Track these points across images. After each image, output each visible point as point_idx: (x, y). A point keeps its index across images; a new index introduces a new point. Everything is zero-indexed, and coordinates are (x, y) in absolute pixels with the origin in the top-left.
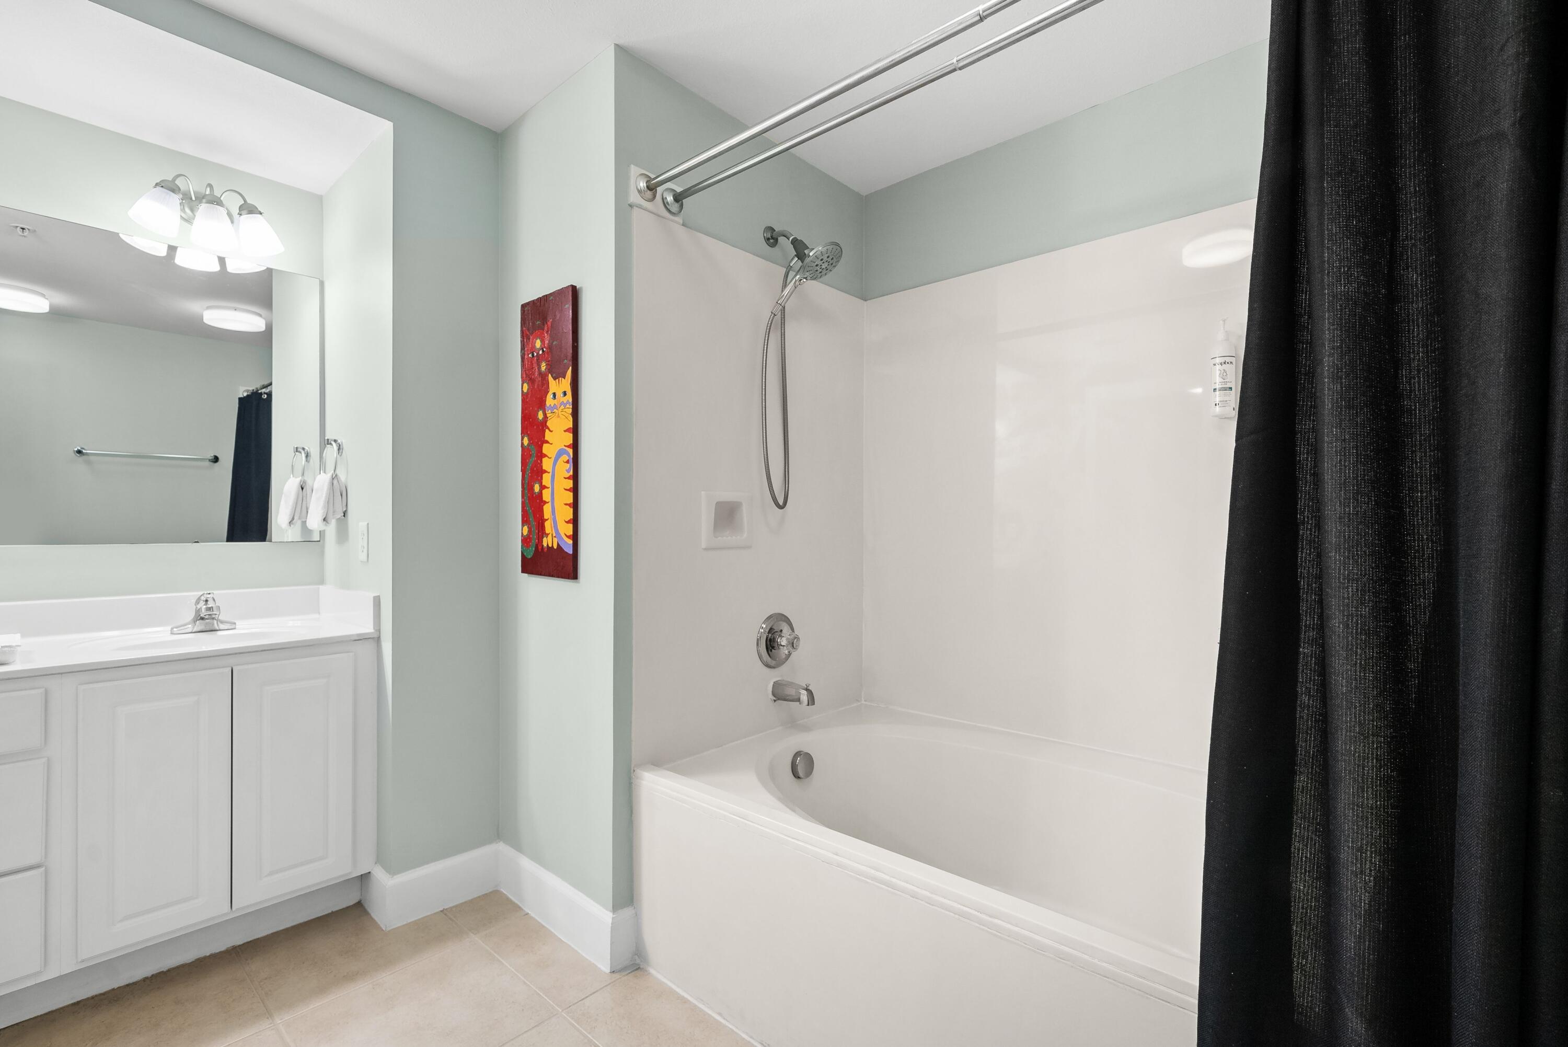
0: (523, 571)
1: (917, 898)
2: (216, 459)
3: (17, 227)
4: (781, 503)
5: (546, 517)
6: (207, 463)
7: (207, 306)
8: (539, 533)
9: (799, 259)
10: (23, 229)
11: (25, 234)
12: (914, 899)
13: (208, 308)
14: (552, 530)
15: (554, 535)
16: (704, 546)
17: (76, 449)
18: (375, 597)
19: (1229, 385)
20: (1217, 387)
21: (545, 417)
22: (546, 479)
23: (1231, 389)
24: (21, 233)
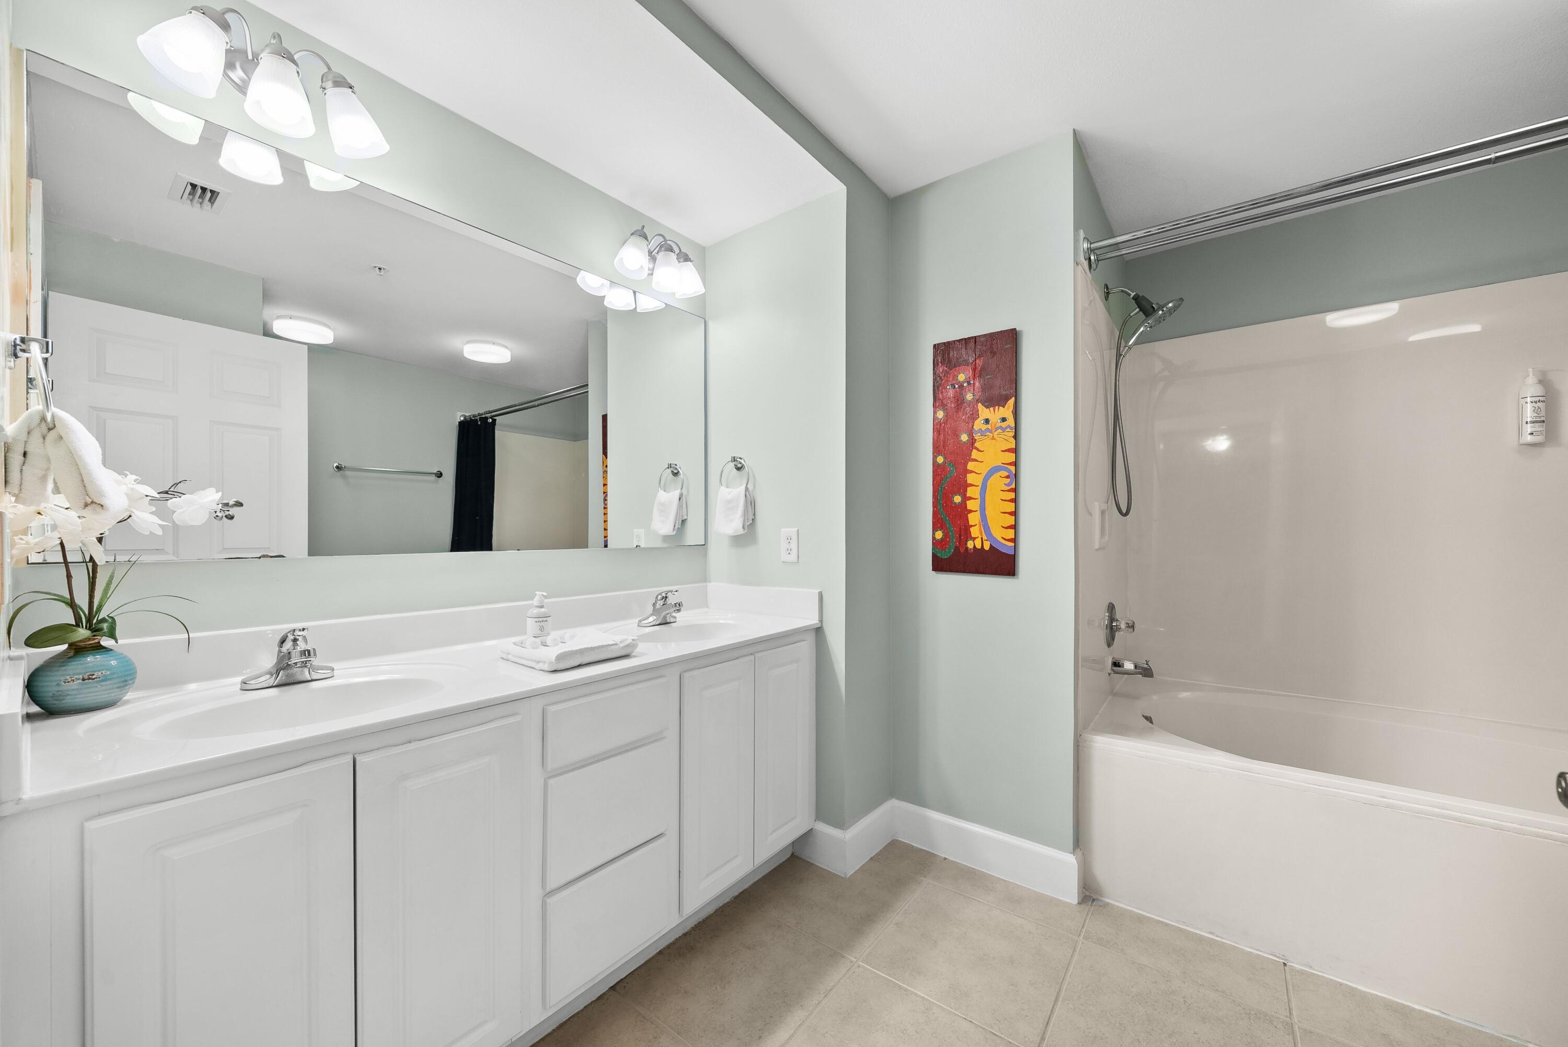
0: (933, 570)
1: (1500, 830)
2: (439, 475)
3: (375, 267)
4: (1124, 511)
5: (971, 523)
6: (433, 478)
7: (467, 340)
8: (960, 537)
9: (1141, 310)
10: (380, 269)
11: (382, 273)
12: (1498, 831)
13: (468, 342)
14: (981, 533)
15: (985, 538)
16: (1097, 546)
17: (335, 465)
18: (819, 592)
19: (1543, 419)
20: (1529, 420)
21: (972, 441)
22: (970, 492)
23: (1544, 421)
24: (378, 273)
